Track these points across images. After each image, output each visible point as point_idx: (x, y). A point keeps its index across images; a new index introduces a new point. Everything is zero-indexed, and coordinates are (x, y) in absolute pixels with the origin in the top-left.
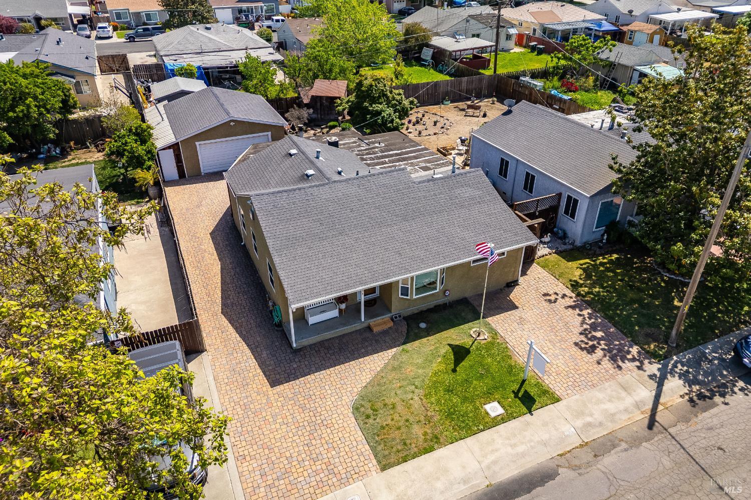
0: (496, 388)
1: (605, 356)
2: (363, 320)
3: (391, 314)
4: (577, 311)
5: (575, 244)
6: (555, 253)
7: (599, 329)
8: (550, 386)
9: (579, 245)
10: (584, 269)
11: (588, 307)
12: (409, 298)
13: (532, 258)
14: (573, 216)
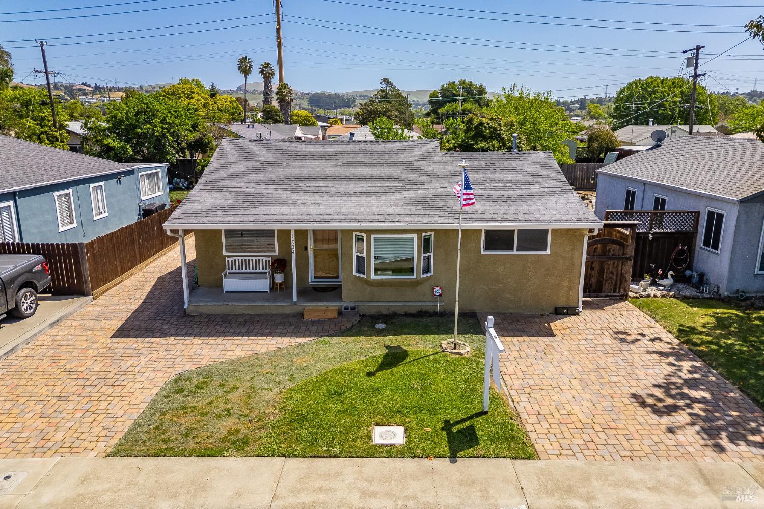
0: (419, 409)
1: (692, 424)
2: (295, 299)
3: (342, 303)
4: (671, 359)
5: (721, 292)
6: (674, 296)
7: (702, 387)
8: (533, 435)
9: (726, 293)
10: (717, 318)
11: (697, 358)
12: (364, 276)
13: (622, 291)
14: (716, 247)
